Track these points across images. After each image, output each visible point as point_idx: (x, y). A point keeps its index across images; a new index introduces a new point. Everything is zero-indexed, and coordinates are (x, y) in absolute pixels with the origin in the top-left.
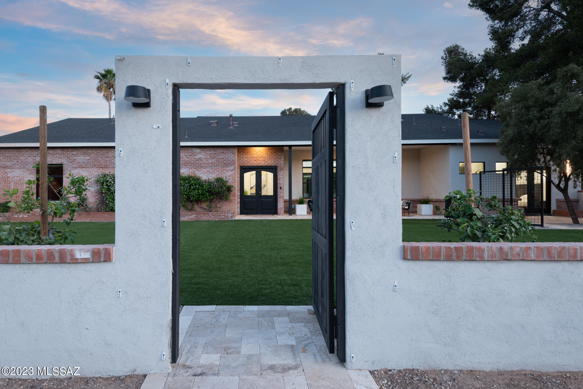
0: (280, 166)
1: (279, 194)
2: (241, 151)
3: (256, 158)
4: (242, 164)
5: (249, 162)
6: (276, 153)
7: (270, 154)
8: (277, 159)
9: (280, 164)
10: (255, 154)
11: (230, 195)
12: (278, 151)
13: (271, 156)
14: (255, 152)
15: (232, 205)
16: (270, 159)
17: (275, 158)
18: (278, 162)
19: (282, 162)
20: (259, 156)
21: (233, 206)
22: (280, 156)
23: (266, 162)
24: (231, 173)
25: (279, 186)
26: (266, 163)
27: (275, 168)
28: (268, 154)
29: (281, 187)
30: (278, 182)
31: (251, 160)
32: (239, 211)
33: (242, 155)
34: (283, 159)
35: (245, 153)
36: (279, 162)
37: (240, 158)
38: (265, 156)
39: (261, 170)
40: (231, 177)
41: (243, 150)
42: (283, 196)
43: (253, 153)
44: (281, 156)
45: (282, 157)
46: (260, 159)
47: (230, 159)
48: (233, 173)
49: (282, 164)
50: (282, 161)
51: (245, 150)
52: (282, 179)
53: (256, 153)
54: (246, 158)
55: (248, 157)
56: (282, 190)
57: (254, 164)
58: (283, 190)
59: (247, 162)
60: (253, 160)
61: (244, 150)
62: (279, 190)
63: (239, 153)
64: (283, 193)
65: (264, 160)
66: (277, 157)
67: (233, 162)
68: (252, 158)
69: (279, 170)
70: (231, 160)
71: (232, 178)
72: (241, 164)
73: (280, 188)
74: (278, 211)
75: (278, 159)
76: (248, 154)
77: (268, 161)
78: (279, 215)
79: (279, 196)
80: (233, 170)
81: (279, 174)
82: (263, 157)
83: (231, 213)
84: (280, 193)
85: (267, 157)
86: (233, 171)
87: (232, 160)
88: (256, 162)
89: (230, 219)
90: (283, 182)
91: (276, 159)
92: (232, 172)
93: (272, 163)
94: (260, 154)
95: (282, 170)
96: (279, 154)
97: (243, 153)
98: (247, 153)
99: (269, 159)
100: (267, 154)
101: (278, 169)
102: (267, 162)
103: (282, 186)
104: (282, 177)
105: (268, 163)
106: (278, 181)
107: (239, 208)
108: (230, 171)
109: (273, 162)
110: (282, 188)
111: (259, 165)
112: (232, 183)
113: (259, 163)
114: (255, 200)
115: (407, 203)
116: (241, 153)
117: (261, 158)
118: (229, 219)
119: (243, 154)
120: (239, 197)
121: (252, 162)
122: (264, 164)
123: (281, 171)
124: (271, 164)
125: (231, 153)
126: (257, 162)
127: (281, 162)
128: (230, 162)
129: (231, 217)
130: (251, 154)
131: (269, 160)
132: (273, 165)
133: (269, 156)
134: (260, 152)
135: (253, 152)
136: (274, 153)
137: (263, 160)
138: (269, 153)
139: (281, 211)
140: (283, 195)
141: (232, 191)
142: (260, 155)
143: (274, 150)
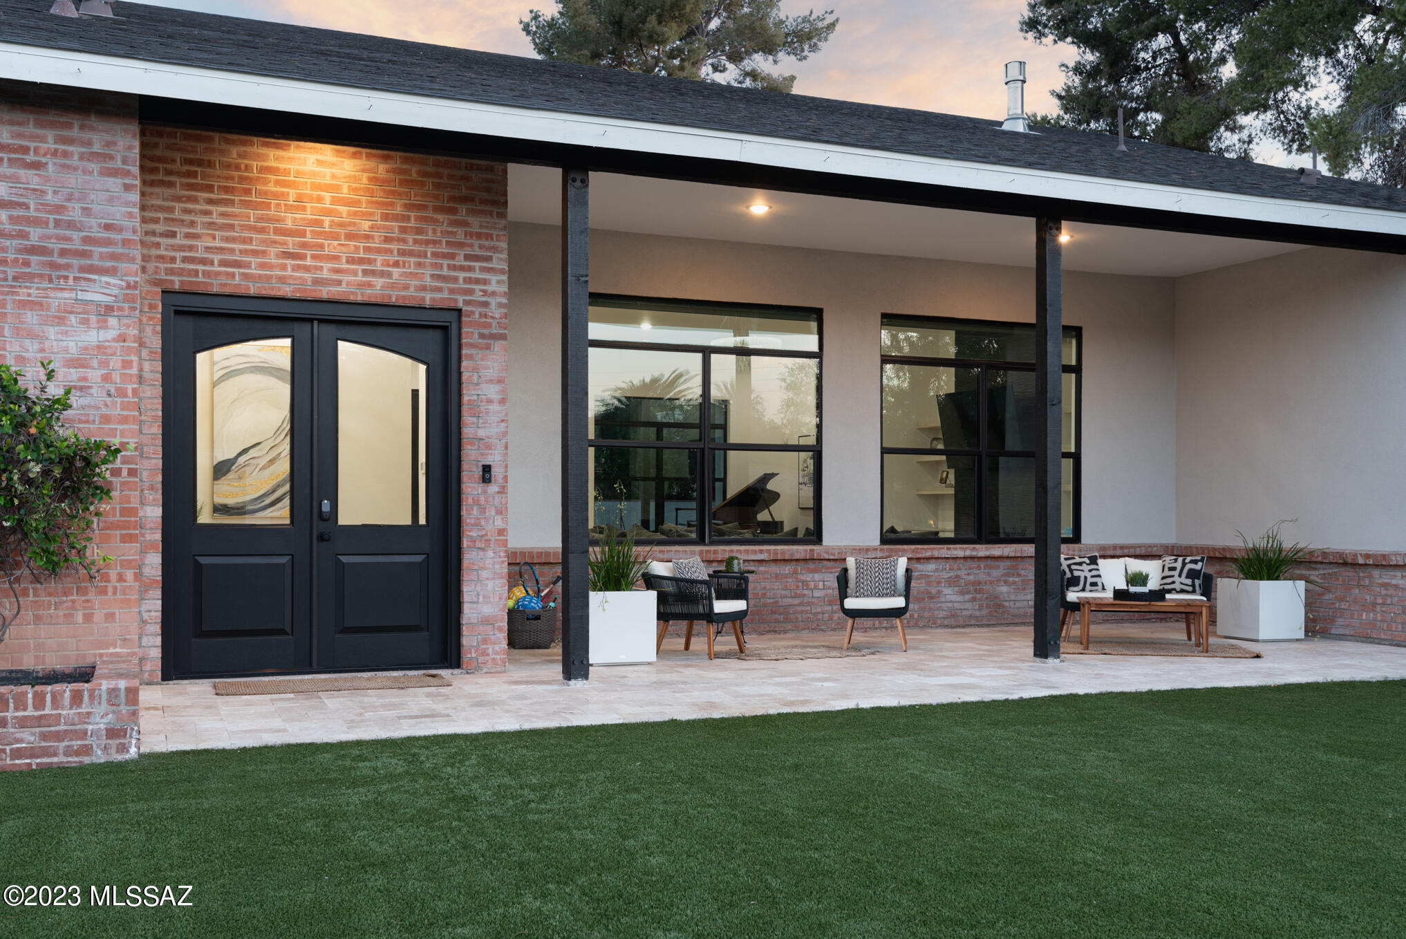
0: (478, 310)
1: (469, 515)
2: (177, 166)
3: (302, 234)
4: (181, 272)
5: (237, 264)
6: (453, 211)
7: (406, 218)
8: (460, 261)
9: (478, 296)
10: (290, 208)
11: (89, 525)
12: (464, 200)
13: (419, 231)
14: (292, 193)
15: (99, 615)
16: (411, 253)
17: (444, 249)
18: (468, 280)
19: (498, 284)
20: (318, 223)
21: (110, 617)
22: (479, 236)
23: (373, 273)
24: (93, 337)
25: (471, 458)
26: (379, 282)
27: (445, 329)
28: (396, 218)
29: (487, 469)
30: (467, 431)
31: (255, 253)
32: (156, 653)
33: (178, 199)
34: (500, 261)
35: (210, 188)
36: (477, 281)
37: (159, 228)
38: (366, 225)
39: (330, 330)
40: (95, 375)
41: (190, 162)
42: (501, 532)
43: (276, 196)
44: (489, 237)
45: (495, 249)
46: (331, 247)
47: (86, 211)
48: (111, 334)
49: (493, 302)
50: (494, 278)
51: (210, 164)
52: (495, 407)
53: (299, 199)
54: (211, 225)
55: (231, 227)
56: (493, 488)
57: (282, 280)
58: (503, 490)
59: (223, 263)
60: (273, 251)
61: (200, 163)
62: (471, 488)
63: (152, 183)
64: (499, 512)
65: (361, 261)
66: (461, 245)
67: (108, 242)
68: (262, 230)
69: (475, 339)
70: (93, 222)
71: (107, 378)
72: (171, 272)
73: (478, 472)
74: (468, 640)
75: (467, 257)
76: (230, 203)
77: (396, 272)
78: (474, 670)
79: (470, 534)
80: (109, 309)
81: (476, 369)
82: (350, 237)
83: (113, 692)
84: (483, 510)
85: (387, 240)
86: (112, 321)
87: (108, 227)
88: (297, 268)
89: (99, 757)
90: (505, 434)
91: (452, 256)
92: (103, 325)
93: (423, 288)
94: (328, 213)
95: (498, 346)
96: (475, 222)
97: (192, 187)
98: (227, 190)
99: (402, 253)
100: (385, 217)
101: (470, 334)
102: (382, 274)
103: (493, 459)
104: (492, 391)
105: (393, 286)
106: (467, 418)
107: (157, 628)
108: (85, 322)
109: (428, 281)
110: (497, 472)
111: (325, 293)
112: (106, 419)
113: (325, 274)
114: (283, 560)
115: (1193, 574)
116: (171, 185)
117: (335, 237)
118: (87, 750)
119: (193, 200)
120: (158, 536)
121: (262, 266)
122: (362, 285)
123: (488, 347)
124: (411, 292)
125: (94, 166)
126: (307, 269)
127: (485, 282)
128: (86, 240)
129: (112, 733)
130: (256, 206)
131: (396, 264)
132: (428, 299)
133: (403, 230)
134: (327, 196)
135: (272, 188)
136: (438, 209)
137: (350, 261)
138: (399, 210)
139: (485, 641)
140: (499, 523)
141: (104, 491)
142: (327, 221)
143: (437, 186)
